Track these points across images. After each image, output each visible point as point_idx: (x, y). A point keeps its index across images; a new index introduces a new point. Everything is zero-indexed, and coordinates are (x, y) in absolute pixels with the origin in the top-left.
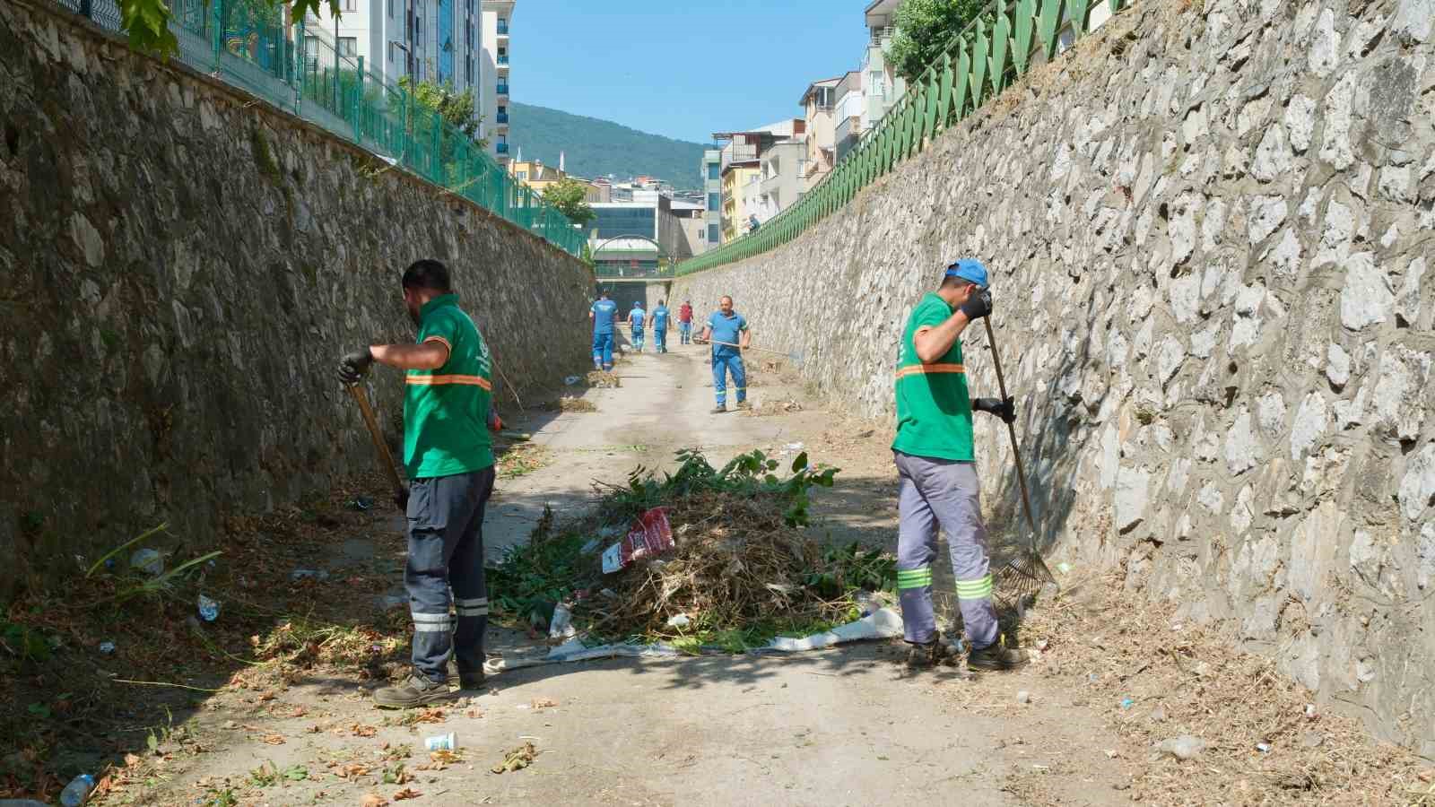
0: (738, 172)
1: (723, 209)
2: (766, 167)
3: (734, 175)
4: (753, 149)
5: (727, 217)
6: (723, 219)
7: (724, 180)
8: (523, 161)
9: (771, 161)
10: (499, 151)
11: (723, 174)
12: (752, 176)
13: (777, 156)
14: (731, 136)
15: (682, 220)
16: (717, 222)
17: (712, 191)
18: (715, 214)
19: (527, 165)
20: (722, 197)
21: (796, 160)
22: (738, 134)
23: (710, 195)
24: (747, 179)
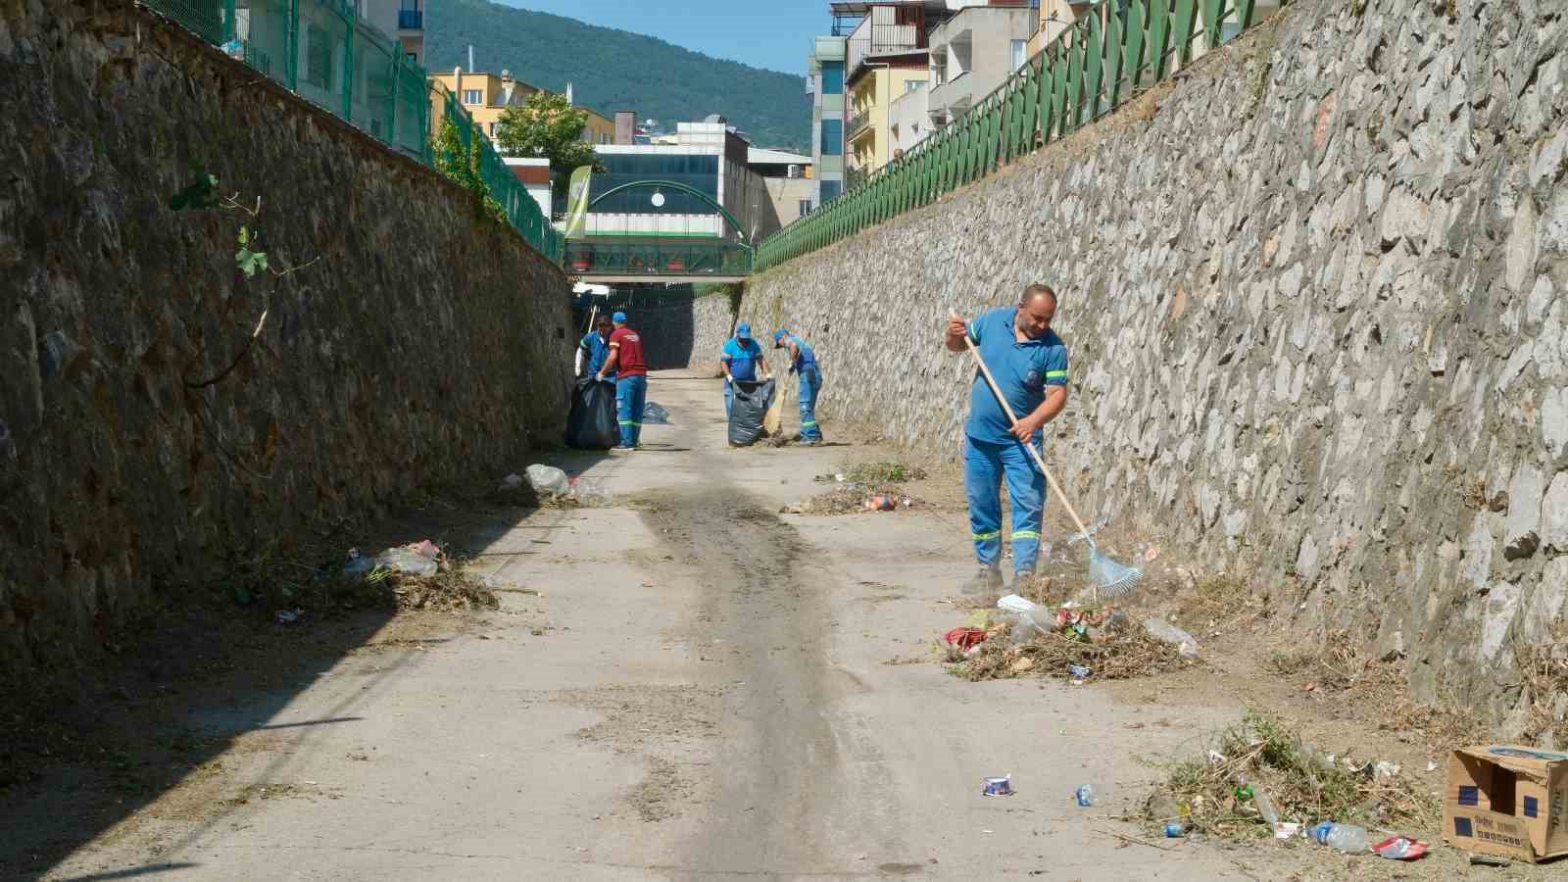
0: (882, 75)
1: (851, 148)
2: (942, 60)
3: (873, 83)
4: (909, 33)
5: (857, 167)
6: (849, 173)
7: (852, 94)
8: (478, 72)
9: (952, 44)
10: (402, 25)
11: (851, 83)
12: (910, 83)
13: (967, 35)
14: (868, 8)
15: (769, 181)
16: (837, 176)
17: (829, 116)
18: (835, 161)
19: (486, 78)
20: (847, 125)
21: (1006, 41)
22: (881, 5)
23: (825, 123)
24: (899, 89)
